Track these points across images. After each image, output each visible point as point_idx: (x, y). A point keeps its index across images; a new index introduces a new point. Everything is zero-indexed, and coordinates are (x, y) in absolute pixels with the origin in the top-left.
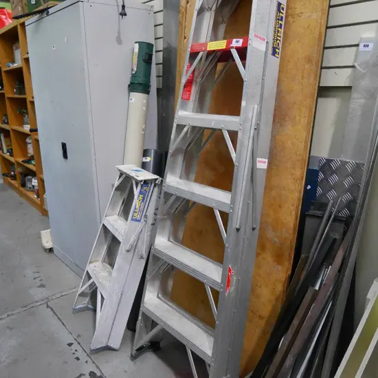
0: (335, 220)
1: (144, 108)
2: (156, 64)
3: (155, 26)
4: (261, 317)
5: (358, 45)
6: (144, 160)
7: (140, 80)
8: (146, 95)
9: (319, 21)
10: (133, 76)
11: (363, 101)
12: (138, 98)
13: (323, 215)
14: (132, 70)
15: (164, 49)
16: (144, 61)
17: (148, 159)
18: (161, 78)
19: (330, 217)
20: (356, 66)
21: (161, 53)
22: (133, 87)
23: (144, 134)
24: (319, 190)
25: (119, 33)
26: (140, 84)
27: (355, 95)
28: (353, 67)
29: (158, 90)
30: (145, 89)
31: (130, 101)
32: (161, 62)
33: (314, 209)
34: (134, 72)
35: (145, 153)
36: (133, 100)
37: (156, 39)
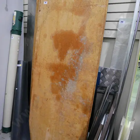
1: (19, 42)
2: (24, 22)
3: (24, 5)
4: (77, 137)
5: (118, 21)
6: (18, 65)
7: (17, 29)
8: (19, 36)
9: (105, 9)
10: (13, 27)
11: (120, 44)
12: (15, 37)
14: (13, 24)
15: (28, 15)
16: (19, 20)
17: (20, 65)
18: (26, 29)
20: (118, 29)
21: (27, 17)
22: (13, 32)
23: (18, 54)
24: (101, 81)
25: (7, 5)
26: (17, 30)
27: (117, 42)
28: (116, 30)
29: (25, 34)
30: (19, 33)
31: (12, 38)
32: (27, 21)
34: (14, 25)
35: (19, 62)
36: (13, 37)
37: (24, 11)
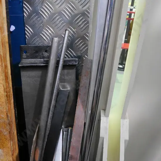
0: (65, 67)
13: (47, 62)
19: (58, 63)
24: (29, 30)
33: (28, 58)
